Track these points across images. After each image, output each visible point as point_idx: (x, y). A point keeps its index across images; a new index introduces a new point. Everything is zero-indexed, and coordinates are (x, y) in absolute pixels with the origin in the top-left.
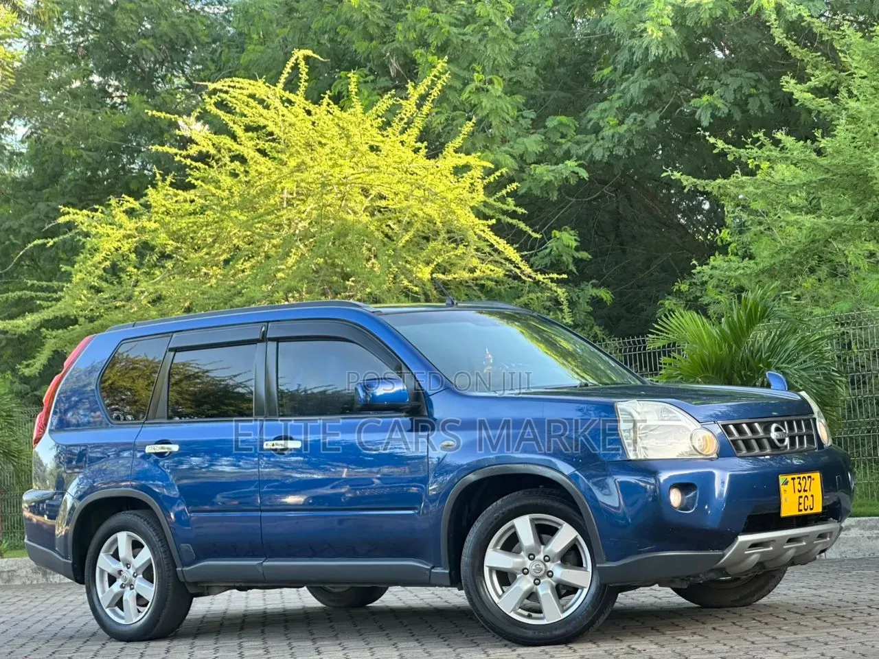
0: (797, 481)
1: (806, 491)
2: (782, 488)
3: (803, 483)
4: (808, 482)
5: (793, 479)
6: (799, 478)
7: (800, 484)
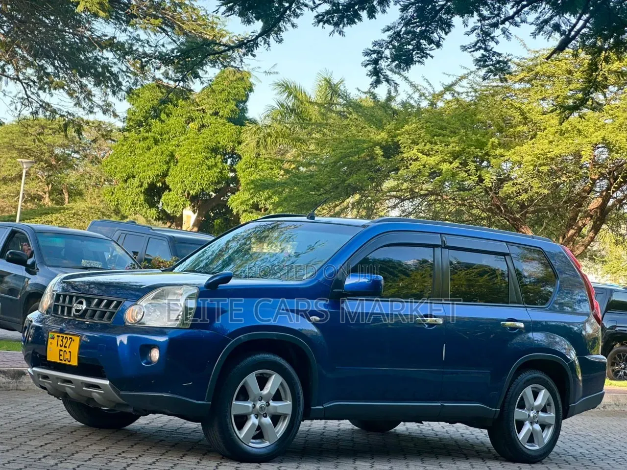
0: (60, 339)
1: (66, 347)
2: (50, 341)
3: (65, 341)
4: (69, 342)
5: (58, 336)
6: (63, 337)
7: (62, 341)
